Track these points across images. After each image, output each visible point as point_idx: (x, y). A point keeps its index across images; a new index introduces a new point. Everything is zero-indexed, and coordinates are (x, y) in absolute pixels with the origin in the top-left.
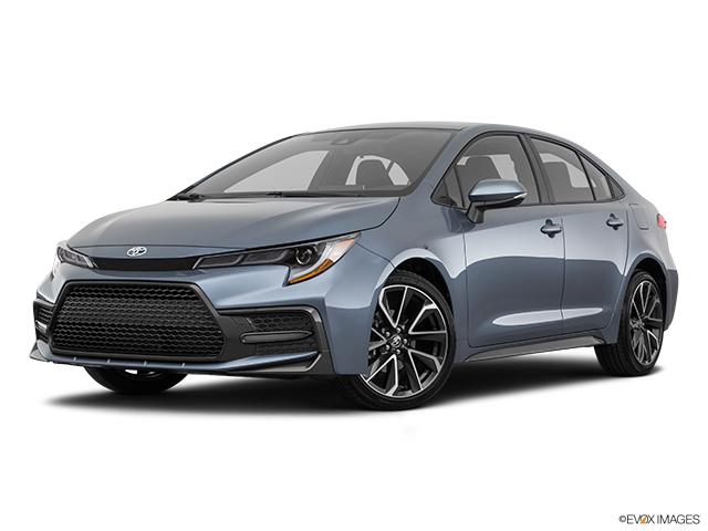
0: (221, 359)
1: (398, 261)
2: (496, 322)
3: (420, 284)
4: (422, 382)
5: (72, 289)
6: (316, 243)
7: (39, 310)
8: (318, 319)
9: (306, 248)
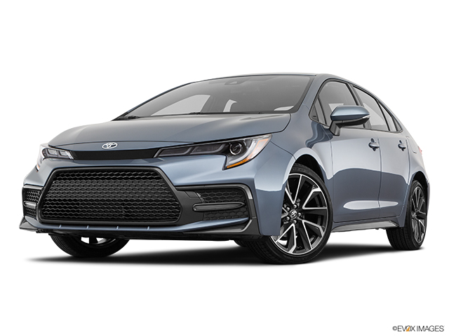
0: (177, 223)
1: (298, 155)
2: (346, 206)
3: (310, 174)
4: (312, 243)
5: (58, 175)
6: (244, 139)
7: (27, 194)
8: (250, 197)
9: (237, 143)
